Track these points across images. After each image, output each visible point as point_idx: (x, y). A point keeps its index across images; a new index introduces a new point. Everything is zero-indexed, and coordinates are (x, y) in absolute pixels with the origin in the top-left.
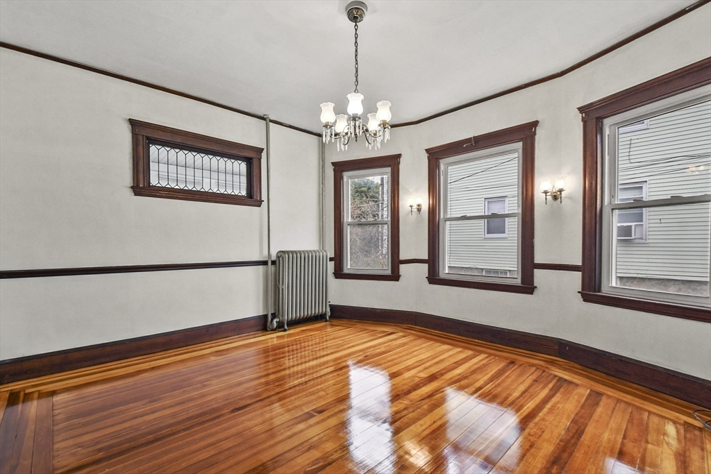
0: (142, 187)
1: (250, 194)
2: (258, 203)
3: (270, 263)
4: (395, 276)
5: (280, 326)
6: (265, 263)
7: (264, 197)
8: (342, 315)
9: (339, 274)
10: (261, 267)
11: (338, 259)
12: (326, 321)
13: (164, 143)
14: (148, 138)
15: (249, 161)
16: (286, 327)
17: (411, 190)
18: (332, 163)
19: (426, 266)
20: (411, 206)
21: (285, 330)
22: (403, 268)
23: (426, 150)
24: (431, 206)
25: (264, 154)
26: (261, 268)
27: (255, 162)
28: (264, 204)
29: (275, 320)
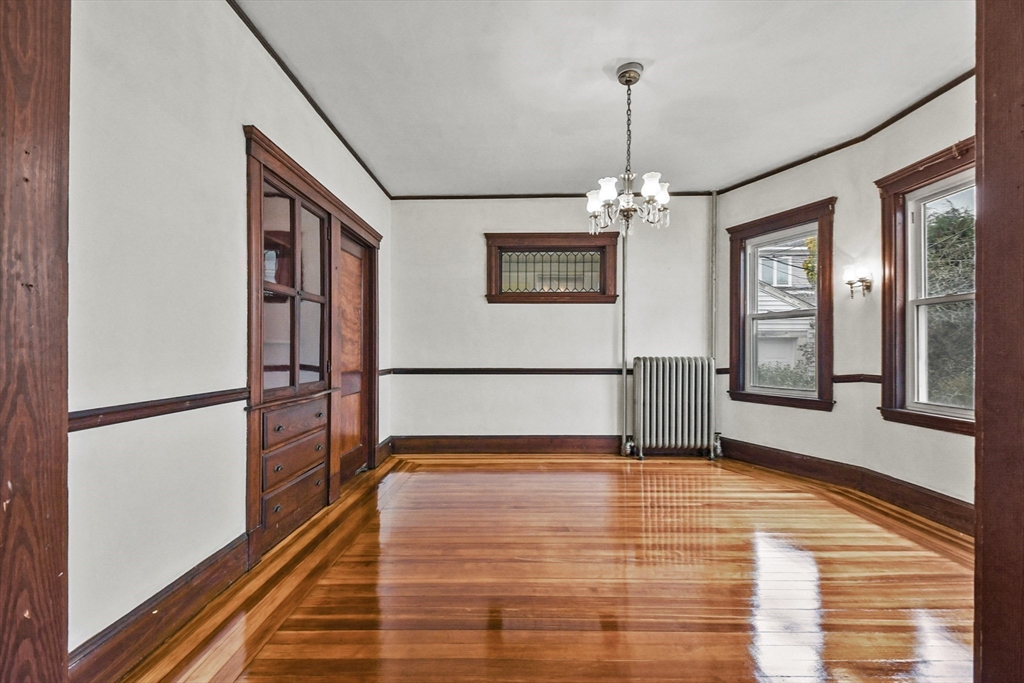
0: (495, 295)
1: (603, 290)
2: (612, 299)
3: (624, 372)
4: (825, 403)
5: (634, 453)
6: (619, 372)
7: (619, 292)
8: (740, 455)
9: (737, 393)
10: (615, 376)
11: (736, 371)
12: (710, 459)
13: (514, 249)
14: (500, 248)
15: (602, 249)
16: (641, 455)
17: (854, 255)
18: (727, 230)
19: (878, 387)
20: (851, 284)
21: (640, 459)
22: (839, 389)
23: (876, 183)
24: (887, 281)
25: (620, 240)
26: (615, 378)
27: (609, 250)
28: (619, 300)
29: (629, 444)
